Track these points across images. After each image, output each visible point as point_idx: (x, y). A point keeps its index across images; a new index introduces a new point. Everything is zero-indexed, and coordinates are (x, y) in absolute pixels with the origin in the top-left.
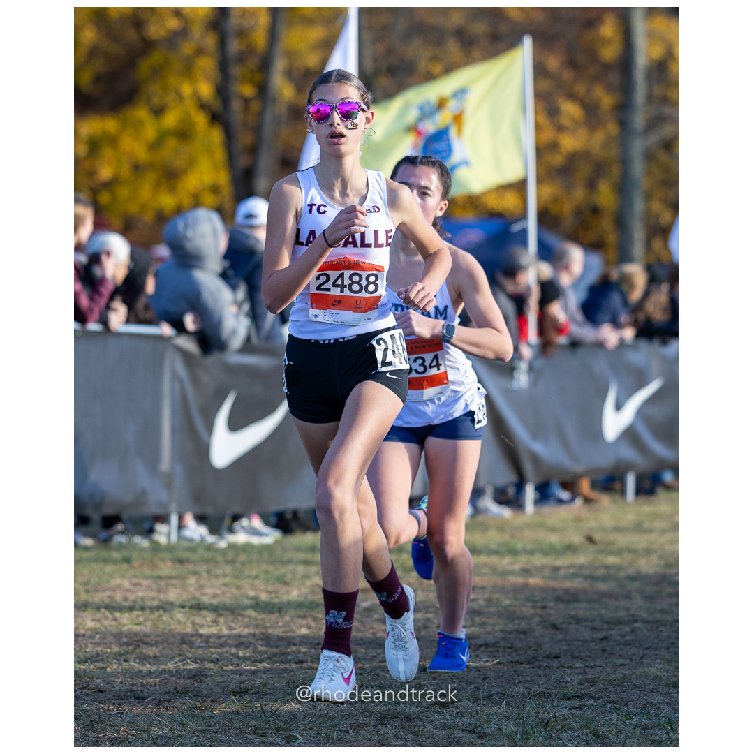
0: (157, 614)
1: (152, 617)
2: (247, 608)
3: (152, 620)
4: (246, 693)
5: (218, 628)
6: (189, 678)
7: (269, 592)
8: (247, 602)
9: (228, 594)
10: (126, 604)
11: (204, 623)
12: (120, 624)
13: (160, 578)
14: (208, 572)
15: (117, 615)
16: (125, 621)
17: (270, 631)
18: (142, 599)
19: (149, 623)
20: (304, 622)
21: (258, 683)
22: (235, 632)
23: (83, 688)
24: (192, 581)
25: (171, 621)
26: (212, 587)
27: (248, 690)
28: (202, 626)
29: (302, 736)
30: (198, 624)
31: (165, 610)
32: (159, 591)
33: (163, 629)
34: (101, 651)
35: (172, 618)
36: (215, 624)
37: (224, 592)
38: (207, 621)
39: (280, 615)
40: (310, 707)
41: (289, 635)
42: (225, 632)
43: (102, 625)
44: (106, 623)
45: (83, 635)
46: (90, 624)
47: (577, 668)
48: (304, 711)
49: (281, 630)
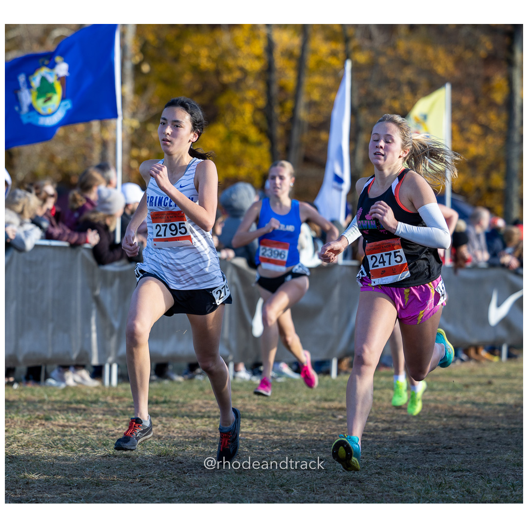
1: (214, 422)
2: (269, 417)
3: (214, 424)
5: (252, 428)
7: (284, 409)
8: (270, 414)
9: (260, 410)
10: (200, 414)
11: (245, 426)
12: (195, 425)
14: (249, 397)
15: (194, 420)
16: (197, 424)
17: (283, 431)
18: (209, 412)
19: (212, 426)
20: (303, 426)
22: (262, 431)
23: (170, 461)
24: (240, 402)
26: (251, 405)
29: (296, 489)
34: (183, 440)
36: (251, 426)
37: (257, 409)
39: (290, 421)
40: (302, 473)
41: (294, 433)
42: (257, 431)
43: (184, 426)
44: (187, 425)
45: (173, 431)
46: (178, 425)
47: (461, 454)
48: (298, 476)
49: (290, 430)
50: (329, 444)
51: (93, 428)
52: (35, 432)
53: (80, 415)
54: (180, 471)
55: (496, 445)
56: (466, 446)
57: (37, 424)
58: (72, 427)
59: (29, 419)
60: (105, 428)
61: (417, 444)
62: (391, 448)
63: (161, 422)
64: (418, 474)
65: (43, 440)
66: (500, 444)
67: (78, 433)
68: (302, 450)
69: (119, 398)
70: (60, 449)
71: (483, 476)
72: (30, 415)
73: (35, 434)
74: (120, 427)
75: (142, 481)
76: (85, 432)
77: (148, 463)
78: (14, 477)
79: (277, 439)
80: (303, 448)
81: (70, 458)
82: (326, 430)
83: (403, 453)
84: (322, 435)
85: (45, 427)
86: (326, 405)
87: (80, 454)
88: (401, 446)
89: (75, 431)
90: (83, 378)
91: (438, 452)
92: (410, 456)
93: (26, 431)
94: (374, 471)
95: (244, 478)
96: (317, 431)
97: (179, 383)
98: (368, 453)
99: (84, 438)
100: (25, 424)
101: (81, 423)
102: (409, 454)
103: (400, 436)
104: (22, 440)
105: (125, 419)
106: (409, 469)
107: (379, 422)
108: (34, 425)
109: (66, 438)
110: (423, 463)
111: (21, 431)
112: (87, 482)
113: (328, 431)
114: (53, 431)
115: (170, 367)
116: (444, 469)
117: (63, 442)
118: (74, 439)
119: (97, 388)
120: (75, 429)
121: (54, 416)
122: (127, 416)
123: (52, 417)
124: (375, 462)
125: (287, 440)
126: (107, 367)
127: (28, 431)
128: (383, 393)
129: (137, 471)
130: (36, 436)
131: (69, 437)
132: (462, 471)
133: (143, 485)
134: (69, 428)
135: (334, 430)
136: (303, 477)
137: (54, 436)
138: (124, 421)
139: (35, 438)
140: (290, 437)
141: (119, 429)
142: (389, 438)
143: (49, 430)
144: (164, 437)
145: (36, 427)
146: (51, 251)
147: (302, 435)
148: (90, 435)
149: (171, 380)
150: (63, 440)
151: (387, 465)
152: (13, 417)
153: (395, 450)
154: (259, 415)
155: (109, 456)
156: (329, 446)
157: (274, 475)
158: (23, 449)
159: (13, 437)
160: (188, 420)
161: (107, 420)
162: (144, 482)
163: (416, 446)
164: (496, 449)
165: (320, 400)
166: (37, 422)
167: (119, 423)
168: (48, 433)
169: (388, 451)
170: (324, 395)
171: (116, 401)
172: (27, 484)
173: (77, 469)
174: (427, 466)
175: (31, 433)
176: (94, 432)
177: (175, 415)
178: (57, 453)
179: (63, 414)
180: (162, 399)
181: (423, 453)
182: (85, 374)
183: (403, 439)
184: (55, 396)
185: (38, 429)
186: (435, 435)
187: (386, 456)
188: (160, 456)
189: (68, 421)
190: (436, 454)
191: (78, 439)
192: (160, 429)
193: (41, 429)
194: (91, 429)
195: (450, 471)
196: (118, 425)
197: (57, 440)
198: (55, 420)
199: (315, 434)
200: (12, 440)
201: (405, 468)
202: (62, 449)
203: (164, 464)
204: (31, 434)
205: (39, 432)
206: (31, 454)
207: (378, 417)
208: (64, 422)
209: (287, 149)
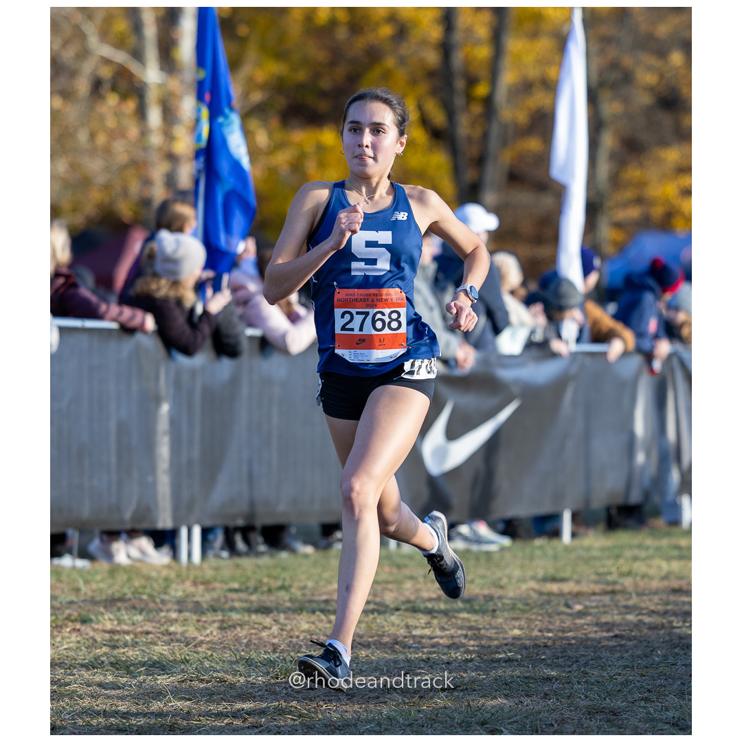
0: (371, 616)
1: (366, 619)
3: (367, 623)
4: (454, 689)
5: (432, 629)
8: (462, 605)
11: (418, 625)
17: (483, 632)
19: (363, 626)
20: (517, 624)
22: (448, 633)
24: (408, 585)
25: (385, 623)
26: (428, 590)
27: (457, 687)
28: (416, 627)
29: (507, 729)
30: (411, 626)
31: (380, 613)
32: (375, 595)
33: (377, 630)
35: (386, 620)
36: (428, 626)
38: (421, 623)
39: (493, 616)
40: (517, 702)
41: (501, 635)
42: (438, 633)
43: (317, 627)
44: (320, 625)
45: (298, 637)
46: (305, 626)
48: (510, 706)
49: (494, 631)
50: (562, 652)
51: (162, 633)
52: (64, 642)
53: (140, 614)
54: (311, 704)
57: (68, 630)
58: (127, 633)
59: (53, 621)
60: (182, 634)
62: (666, 657)
63: (276, 621)
65: (78, 655)
67: (137, 643)
68: (516, 663)
69: (206, 583)
70: (107, 670)
72: (56, 615)
73: (65, 647)
74: (208, 631)
76: (149, 641)
77: (256, 690)
79: (473, 646)
80: (517, 661)
81: (124, 685)
82: (556, 630)
84: (549, 638)
85: (81, 635)
86: (554, 587)
87: (141, 677)
89: (132, 640)
90: (143, 552)
94: (637, 696)
95: (419, 711)
96: (540, 631)
97: (306, 556)
98: (627, 666)
99: (148, 651)
101: (141, 627)
105: (216, 618)
107: (643, 614)
108: (63, 631)
109: (116, 652)
113: (558, 632)
114: (95, 641)
115: (293, 530)
117: (112, 659)
118: (130, 653)
119: (168, 567)
120: (132, 636)
121: (96, 615)
122: (220, 613)
123: (93, 617)
124: (639, 681)
125: (489, 647)
126: (184, 532)
128: (650, 566)
129: (239, 705)
130: (66, 649)
131: (122, 650)
133: (249, 727)
134: (122, 635)
135: (569, 629)
136: (518, 708)
137: (96, 648)
138: (214, 622)
140: (496, 643)
141: (208, 635)
142: (661, 640)
143: (88, 639)
144: (282, 647)
145: (67, 635)
146: (84, 338)
147: (515, 638)
148: (157, 645)
149: (293, 551)
150: (112, 656)
151: (659, 686)
153: (671, 660)
155: (191, 681)
156: (560, 655)
160: (323, 617)
161: (186, 620)
165: (544, 580)
166: (67, 627)
167: (206, 625)
168: (87, 643)
169: (661, 662)
170: (551, 571)
171: (201, 588)
175: (57, 644)
176: (163, 642)
177: (300, 609)
178: (102, 678)
179: (111, 612)
180: (279, 583)
182: (145, 543)
184: (97, 582)
185: (69, 638)
187: (658, 671)
188: (277, 678)
189: (119, 623)
191: (138, 653)
192: (276, 632)
193: (74, 638)
194: (160, 635)
196: (205, 628)
197: (102, 656)
198: (98, 622)
199: (536, 636)
202: (110, 670)
203: (284, 691)
204: (58, 647)
205: (71, 642)
206: (59, 680)
207: (643, 605)
208: (113, 625)
209: (480, 161)
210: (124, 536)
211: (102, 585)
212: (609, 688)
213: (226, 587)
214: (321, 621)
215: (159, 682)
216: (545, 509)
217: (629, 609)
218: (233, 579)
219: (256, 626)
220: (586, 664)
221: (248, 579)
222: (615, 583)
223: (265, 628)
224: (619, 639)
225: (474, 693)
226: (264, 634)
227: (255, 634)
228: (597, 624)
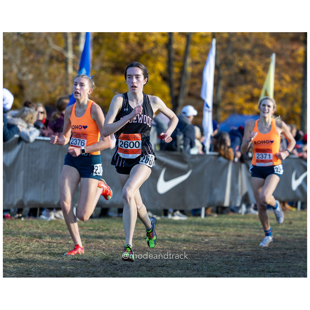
0: (136, 241)
2: (166, 240)
4: (163, 266)
6: (145, 261)
7: (175, 235)
8: (166, 238)
9: (161, 235)
12: (124, 243)
13: (139, 229)
15: (123, 240)
17: (173, 247)
20: (185, 245)
21: (167, 263)
22: (162, 247)
23: (110, 263)
25: (141, 243)
31: (140, 239)
32: (138, 233)
33: (138, 245)
34: (117, 251)
35: (141, 242)
37: (159, 235)
39: (177, 242)
41: (180, 249)
42: (159, 247)
43: (118, 243)
45: (112, 247)
46: (114, 243)
47: (274, 263)
48: (181, 273)
49: (178, 247)
50: (200, 255)
51: (66, 243)
52: (33, 245)
54: (115, 269)
55: (294, 258)
56: (277, 258)
57: (35, 241)
58: (54, 243)
59: (30, 238)
61: (249, 257)
62: (235, 258)
63: (104, 241)
64: (250, 273)
65: (38, 250)
66: (296, 258)
67: (57, 246)
69: (81, 227)
70: (47, 255)
71: (286, 275)
72: (31, 236)
73: (34, 246)
75: (93, 275)
76: (62, 246)
77: (97, 264)
78: (21, 271)
81: (53, 260)
82: (198, 248)
83: (241, 261)
84: (196, 251)
85: (39, 243)
86: (198, 233)
87: (59, 258)
88: (240, 257)
89: (56, 245)
90: (61, 216)
91: (261, 261)
92: (245, 263)
93: (28, 244)
96: (193, 248)
99: (61, 249)
100: (28, 241)
101: (59, 241)
102: (244, 262)
103: (240, 252)
104: (26, 249)
106: (245, 270)
107: (228, 244)
108: (33, 241)
109: (50, 249)
110: (252, 267)
111: (25, 245)
112: (63, 274)
113: (199, 248)
114: (44, 245)
116: (264, 271)
117: (49, 252)
118: (55, 250)
120: (56, 244)
123: (43, 237)
124: (225, 266)
127: (29, 245)
129: (91, 268)
130: (34, 247)
131: (52, 249)
132: (274, 272)
134: (53, 243)
135: (203, 248)
136: (184, 274)
137: (44, 248)
138: (84, 240)
139: (33, 248)
142: (233, 253)
143: (41, 244)
144: (106, 250)
145: (34, 242)
146: (44, 143)
147: (184, 250)
148: (64, 247)
151: (232, 268)
152: (21, 237)
153: (237, 259)
154: (160, 238)
155: (75, 260)
156: (199, 256)
157: (168, 272)
158: (26, 255)
159: (21, 248)
160: (120, 240)
162: (94, 275)
163: (249, 258)
164: (294, 260)
165: (195, 231)
166: (34, 240)
168: (41, 246)
169: (233, 260)
172: (28, 274)
173: (57, 267)
174: (255, 269)
175: (31, 246)
176: (66, 246)
177: (113, 238)
178: (45, 258)
180: (106, 228)
181: (253, 261)
182: (61, 213)
183: (241, 253)
184: (45, 225)
185: (35, 244)
186: (259, 252)
187: (232, 263)
188: (104, 260)
189: (52, 240)
190: (260, 262)
191: (58, 250)
192: (104, 245)
193: (37, 244)
194: (65, 244)
195: (268, 272)
197: (46, 250)
198: (45, 239)
199: (192, 249)
200: (20, 249)
201: (242, 270)
202: (48, 255)
203: (106, 265)
204: (31, 247)
205: (35, 245)
206: (31, 258)
207: (227, 241)
208: (50, 240)
209: (179, 89)
210: (55, 210)
211: (47, 226)
212: (215, 268)
213: (88, 228)
214: (119, 241)
215: (64, 260)
216: (197, 207)
217: (223, 242)
218: (91, 226)
219: (98, 242)
220: (208, 260)
221: (96, 226)
222: (218, 232)
223: (101, 243)
224: (219, 252)
225: (170, 268)
226: (101, 245)
227: (97, 245)
228: (212, 246)
